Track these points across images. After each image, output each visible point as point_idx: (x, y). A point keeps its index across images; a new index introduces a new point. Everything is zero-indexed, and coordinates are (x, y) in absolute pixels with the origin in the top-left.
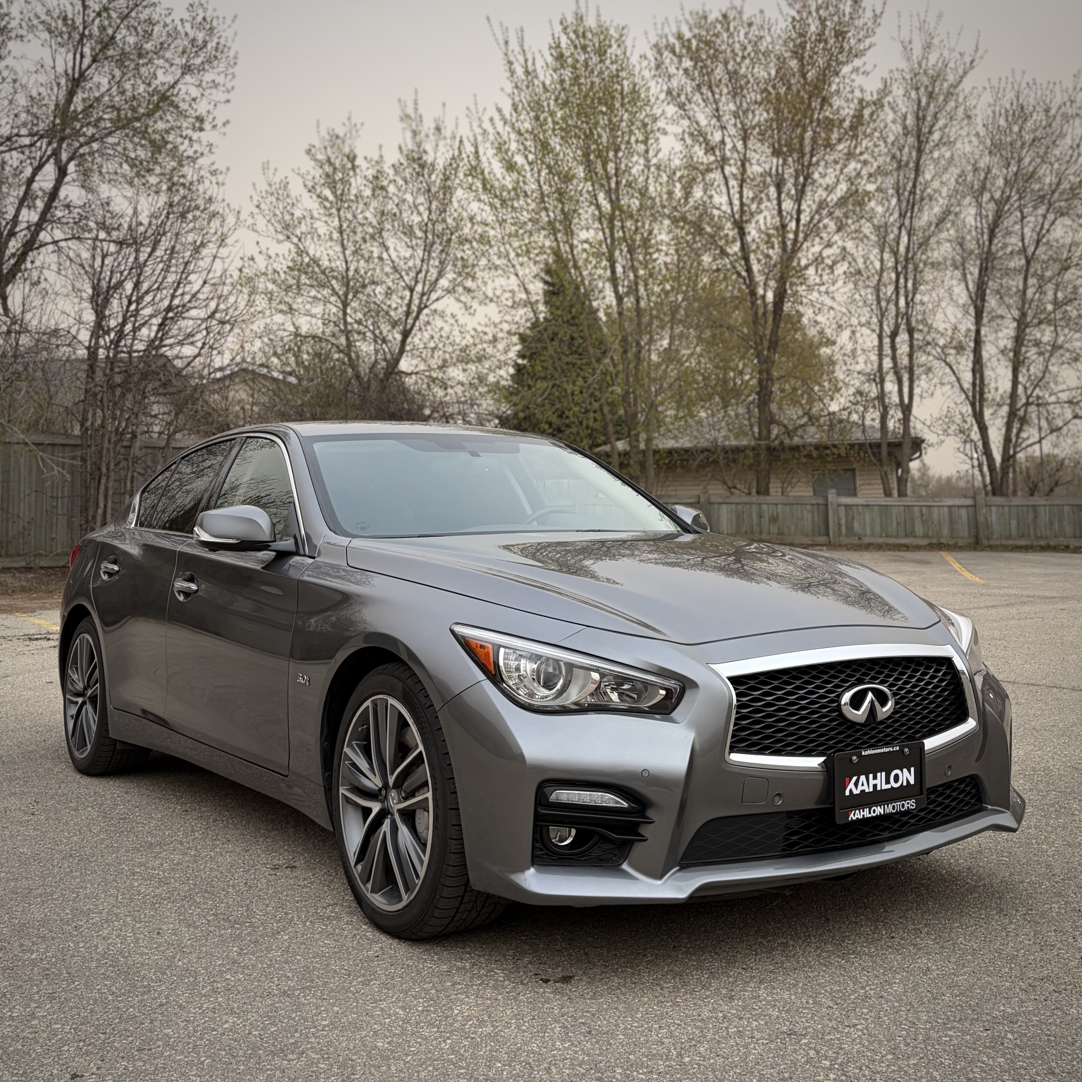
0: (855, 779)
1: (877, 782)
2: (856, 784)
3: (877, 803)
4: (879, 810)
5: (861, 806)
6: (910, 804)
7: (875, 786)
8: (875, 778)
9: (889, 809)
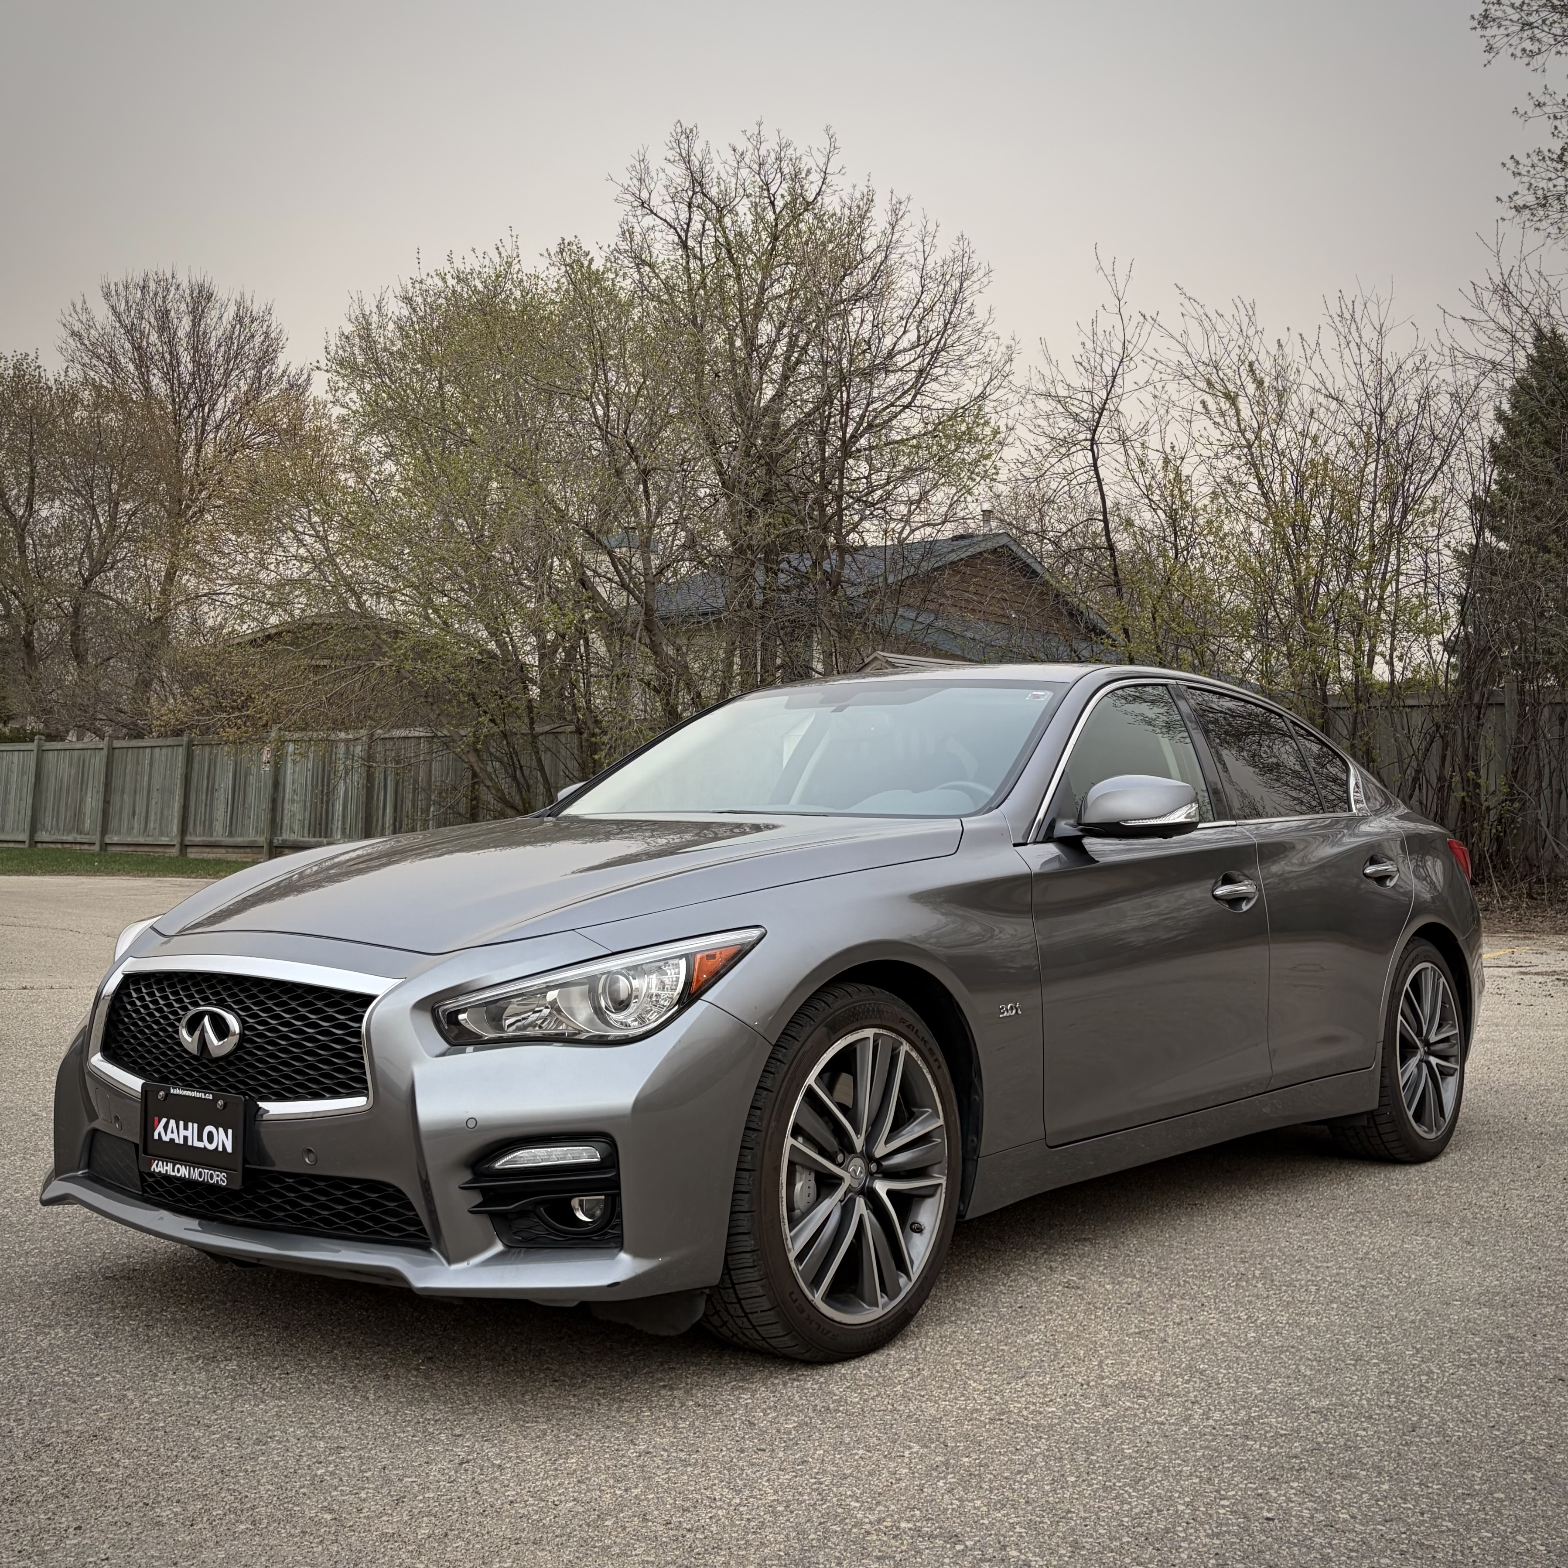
0: (164, 1120)
1: (188, 1133)
2: (166, 1128)
3: (185, 1162)
4: (183, 1171)
5: (166, 1159)
6: (219, 1178)
7: (186, 1138)
8: (186, 1128)
9: (195, 1174)
